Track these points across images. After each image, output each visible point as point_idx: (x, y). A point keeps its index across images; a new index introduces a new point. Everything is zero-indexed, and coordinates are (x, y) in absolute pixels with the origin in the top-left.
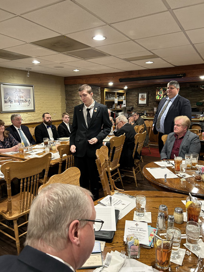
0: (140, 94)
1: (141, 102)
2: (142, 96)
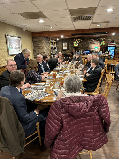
0: (64, 43)
1: (64, 48)
2: (65, 44)
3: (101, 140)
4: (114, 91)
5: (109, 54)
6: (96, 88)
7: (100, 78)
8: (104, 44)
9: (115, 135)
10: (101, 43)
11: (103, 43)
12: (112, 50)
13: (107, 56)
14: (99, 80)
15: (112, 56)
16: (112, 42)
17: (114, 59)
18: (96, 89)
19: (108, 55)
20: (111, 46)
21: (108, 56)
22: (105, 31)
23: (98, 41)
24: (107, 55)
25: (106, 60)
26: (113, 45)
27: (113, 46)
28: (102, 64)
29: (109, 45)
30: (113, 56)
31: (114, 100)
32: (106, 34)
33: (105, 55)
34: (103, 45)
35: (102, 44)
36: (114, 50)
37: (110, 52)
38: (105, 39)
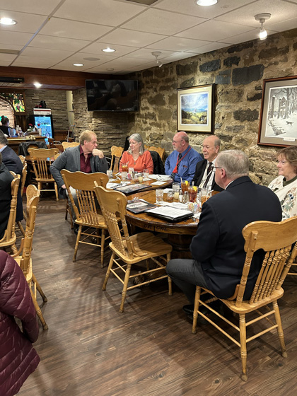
3: (17, 370)
4: (59, 223)
5: (38, 134)
6: (6, 228)
7: (12, 198)
8: (22, 109)
9: (66, 332)
10: (15, 107)
11: (20, 107)
12: (46, 125)
13: (33, 140)
14: (10, 204)
15: (46, 140)
16: (43, 105)
17: (52, 146)
18: (6, 231)
19: (37, 136)
20: (42, 116)
21: (37, 139)
22: (14, 75)
23: (6, 100)
24: (33, 137)
25: (31, 150)
26: (45, 113)
27: (47, 116)
28: (13, 162)
29: (35, 113)
30: (49, 140)
31: (62, 245)
32: (19, 82)
33: (28, 138)
34: (21, 111)
35: (18, 108)
36: (50, 125)
37: (39, 130)
38: (22, 96)
